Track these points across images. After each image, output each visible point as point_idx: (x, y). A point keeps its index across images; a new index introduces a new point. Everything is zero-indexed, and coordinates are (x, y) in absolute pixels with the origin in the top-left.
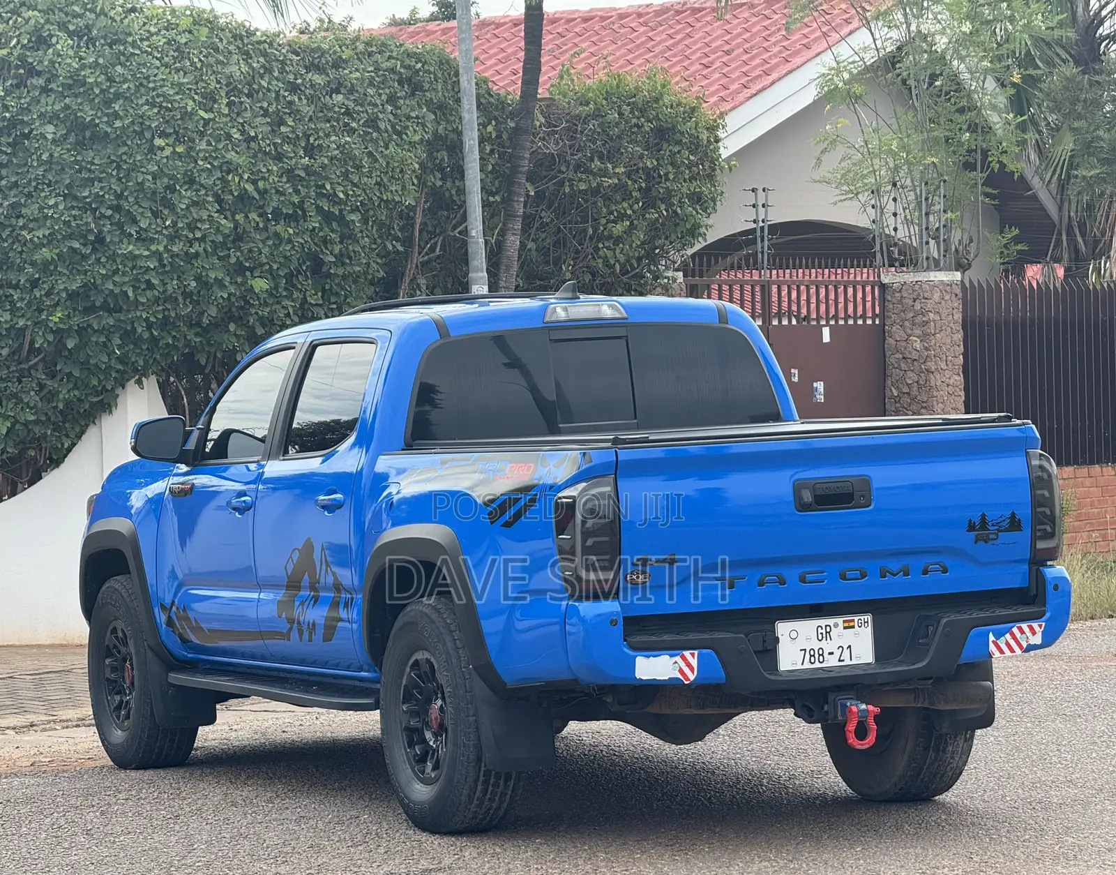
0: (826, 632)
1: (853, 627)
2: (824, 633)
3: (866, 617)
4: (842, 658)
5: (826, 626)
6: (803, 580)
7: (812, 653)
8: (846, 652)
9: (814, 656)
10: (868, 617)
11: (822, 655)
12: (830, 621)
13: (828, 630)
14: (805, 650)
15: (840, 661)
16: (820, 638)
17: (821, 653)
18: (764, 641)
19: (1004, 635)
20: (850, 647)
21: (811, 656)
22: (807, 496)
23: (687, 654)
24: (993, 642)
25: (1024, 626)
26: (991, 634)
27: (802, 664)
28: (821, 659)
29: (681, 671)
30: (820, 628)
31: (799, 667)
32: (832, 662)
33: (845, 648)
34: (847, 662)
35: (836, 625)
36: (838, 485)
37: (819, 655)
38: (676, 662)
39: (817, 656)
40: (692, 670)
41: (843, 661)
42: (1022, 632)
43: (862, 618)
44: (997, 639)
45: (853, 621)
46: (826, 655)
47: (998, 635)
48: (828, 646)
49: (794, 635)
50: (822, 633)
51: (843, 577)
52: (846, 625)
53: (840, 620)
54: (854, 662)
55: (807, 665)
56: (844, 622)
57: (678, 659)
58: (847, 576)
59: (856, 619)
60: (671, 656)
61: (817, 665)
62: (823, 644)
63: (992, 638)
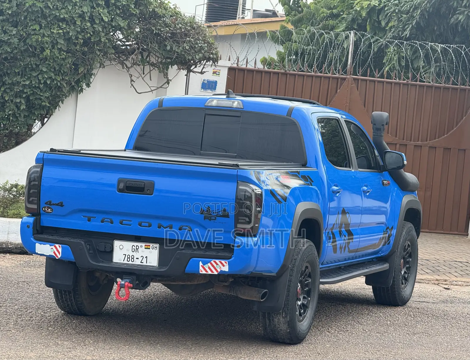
0: (136, 249)
1: (149, 249)
2: (135, 249)
3: (156, 245)
4: (142, 262)
5: (137, 246)
6: (121, 223)
7: (129, 257)
8: (145, 260)
9: (129, 258)
10: (157, 245)
11: (133, 258)
12: (139, 244)
13: (137, 248)
14: (126, 255)
15: (141, 262)
16: (133, 251)
17: (133, 257)
18: (105, 247)
19: (207, 264)
20: (146, 257)
21: (128, 258)
22: (122, 186)
23: (57, 245)
24: (202, 266)
25: (217, 261)
26: (201, 262)
27: (124, 261)
28: (133, 260)
29: (54, 252)
30: (133, 246)
31: (122, 262)
32: (137, 262)
33: (144, 257)
34: (145, 264)
35: (141, 246)
36: (136, 183)
37: (132, 258)
38: (52, 248)
39: (131, 258)
40: (59, 253)
41: (143, 263)
42: (217, 264)
43: (154, 245)
44: (204, 265)
45: (150, 246)
46: (135, 259)
47: (205, 263)
48: (136, 255)
49: (121, 247)
50: (134, 249)
51: (140, 225)
52: (146, 247)
53: (143, 244)
54: (148, 264)
55: (126, 262)
56: (145, 245)
57: (53, 247)
58: (142, 225)
59: (151, 245)
60: (50, 245)
61: (130, 262)
62: (134, 254)
63: (201, 264)
